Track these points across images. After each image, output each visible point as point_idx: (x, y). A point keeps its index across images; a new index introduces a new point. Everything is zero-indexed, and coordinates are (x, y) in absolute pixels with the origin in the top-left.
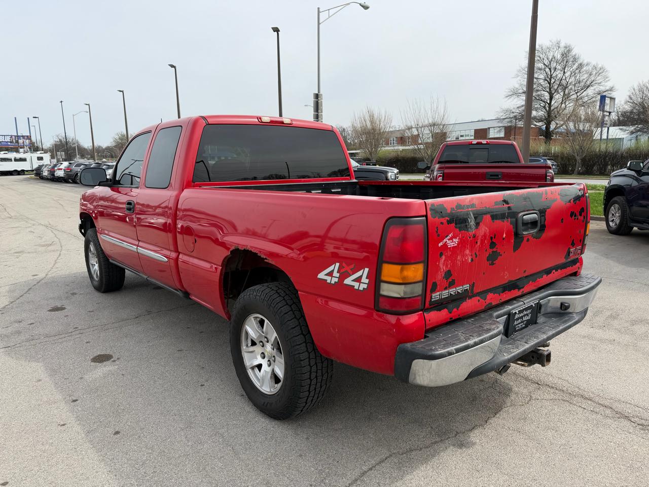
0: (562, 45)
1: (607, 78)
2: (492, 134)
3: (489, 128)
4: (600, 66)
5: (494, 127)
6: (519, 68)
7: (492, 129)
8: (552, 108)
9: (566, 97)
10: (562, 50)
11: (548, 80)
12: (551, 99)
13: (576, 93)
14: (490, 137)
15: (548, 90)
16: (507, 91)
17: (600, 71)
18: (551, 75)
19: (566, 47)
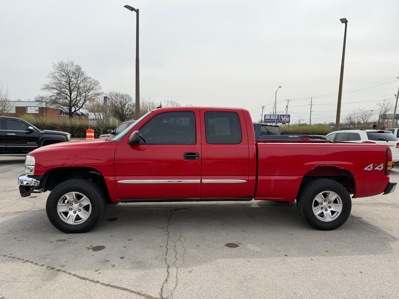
0: (75, 64)
1: (100, 87)
2: (30, 111)
3: (27, 107)
4: (96, 80)
5: (31, 107)
6: (50, 73)
7: (30, 107)
8: (72, 99)
9: (79, 94)
10: (74, 67)
11: (69, 82)
12: (71, 94)
13: (85, 92)
14: (28, 112)
15: (69, 88)
16: (42, 85)
17: (96, 83)
18: (70, 80)
19: (77, 66)
